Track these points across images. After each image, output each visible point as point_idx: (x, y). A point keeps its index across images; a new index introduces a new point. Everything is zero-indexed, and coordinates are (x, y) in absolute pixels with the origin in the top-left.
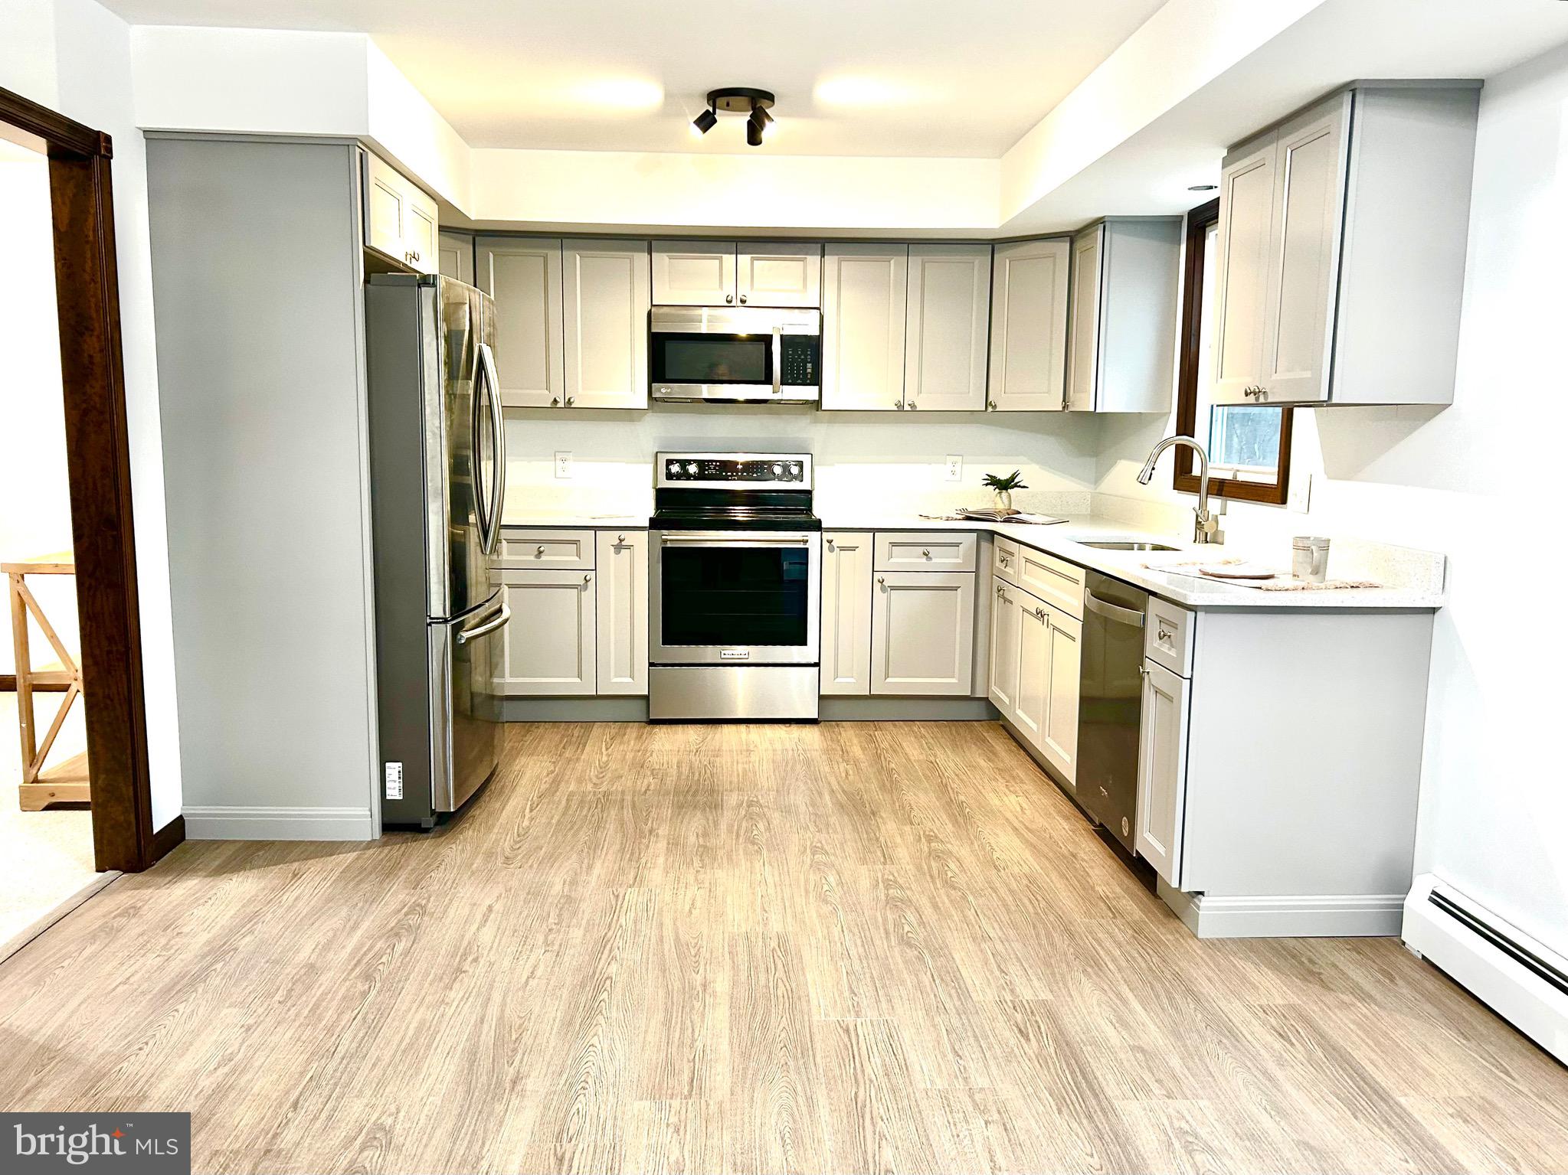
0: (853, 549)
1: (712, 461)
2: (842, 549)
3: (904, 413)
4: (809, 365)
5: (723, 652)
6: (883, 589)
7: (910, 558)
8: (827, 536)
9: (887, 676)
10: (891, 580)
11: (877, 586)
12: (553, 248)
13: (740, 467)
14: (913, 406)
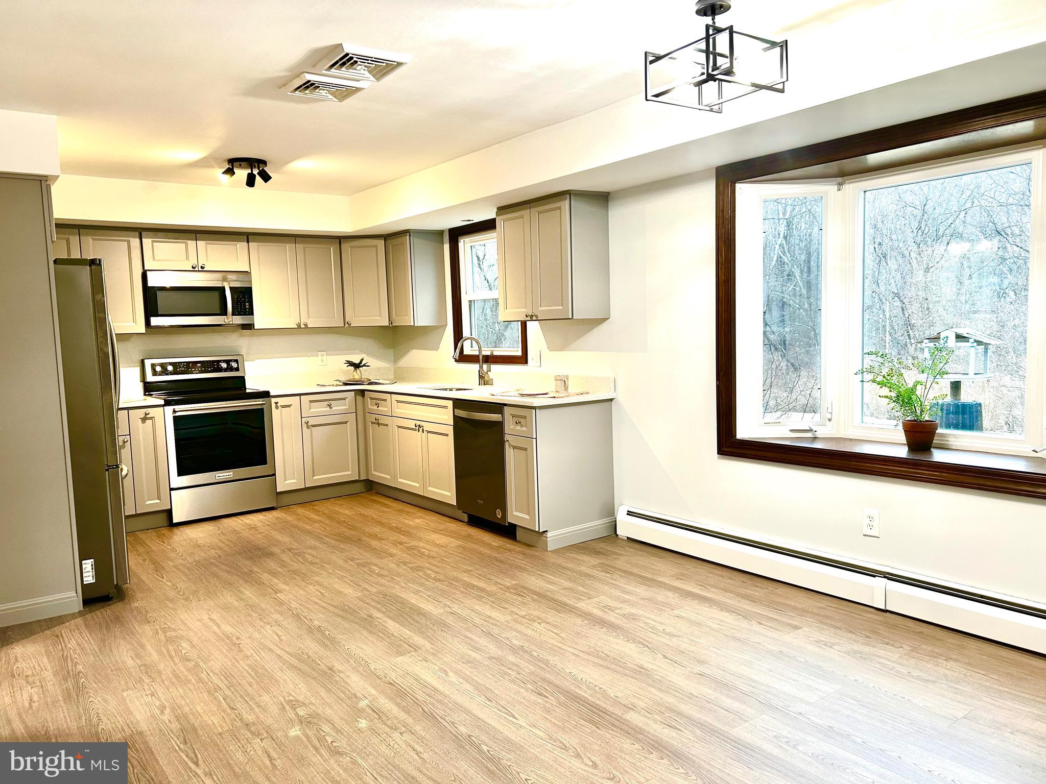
0: (289, 406)
1: (181, 363)
2: (283, 407)
3: (301, 329)
4: (247, 304)
5: (217, 476)
6: (308, 427)
7: (322, 408)
8: (273, 400)
9: (314, 476)
10: (312, 421)
11: (305, 426)
12: (73, 234)
13: (199, 365)
14: (306, 325)
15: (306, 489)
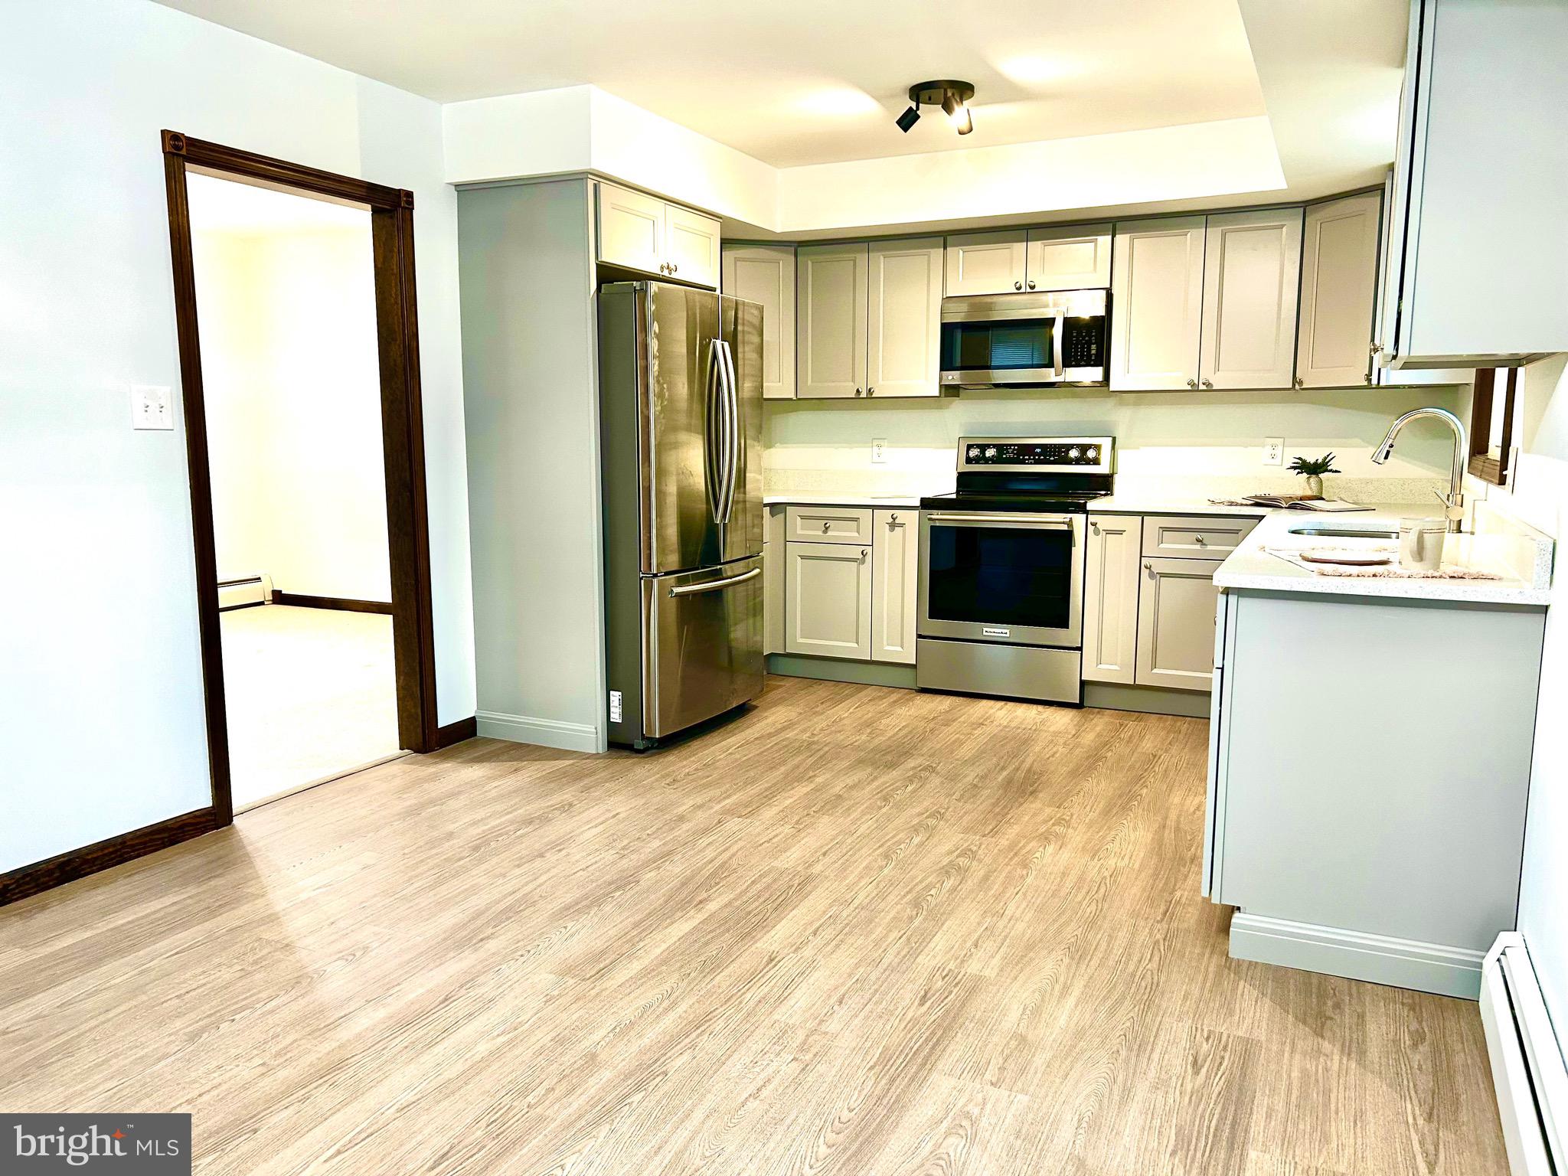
0: (1120, 532)
1: (1011, 445)
2: (1109, 532)
3: (1199, 392)
4: (1094, 347)
5: (985, 629)
6: (1152, 575)
7: (1184, 545)
8: (1092, 519)
9: (1154, 666)
10: (1159, 566)
11: (1145, 572)
12: (861, 251)
13: (1038, 450)
14: (1208, 384)
15: (1135, 687)
